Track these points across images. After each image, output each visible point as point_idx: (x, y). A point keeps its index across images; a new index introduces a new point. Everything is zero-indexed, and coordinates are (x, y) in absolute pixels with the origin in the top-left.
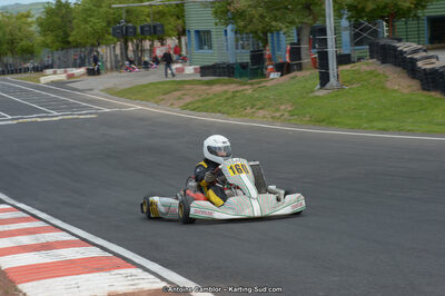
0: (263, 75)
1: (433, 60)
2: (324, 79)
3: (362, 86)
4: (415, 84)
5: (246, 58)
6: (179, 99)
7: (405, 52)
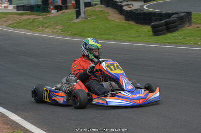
1: (131, 6)
2: (78, 14)
3: (97, 18)
4: (122, 18)
5: (40, 3)
6: (5, 22)
7: (117, 2)
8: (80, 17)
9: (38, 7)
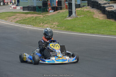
0: (47, 11)
1: (112, 7)
2: (70, 13)
3: (85, 16)
5: (41, 4)
6: (14, 19)
7: (101, 4)
8: (72, 16)
9: (40, 7)
